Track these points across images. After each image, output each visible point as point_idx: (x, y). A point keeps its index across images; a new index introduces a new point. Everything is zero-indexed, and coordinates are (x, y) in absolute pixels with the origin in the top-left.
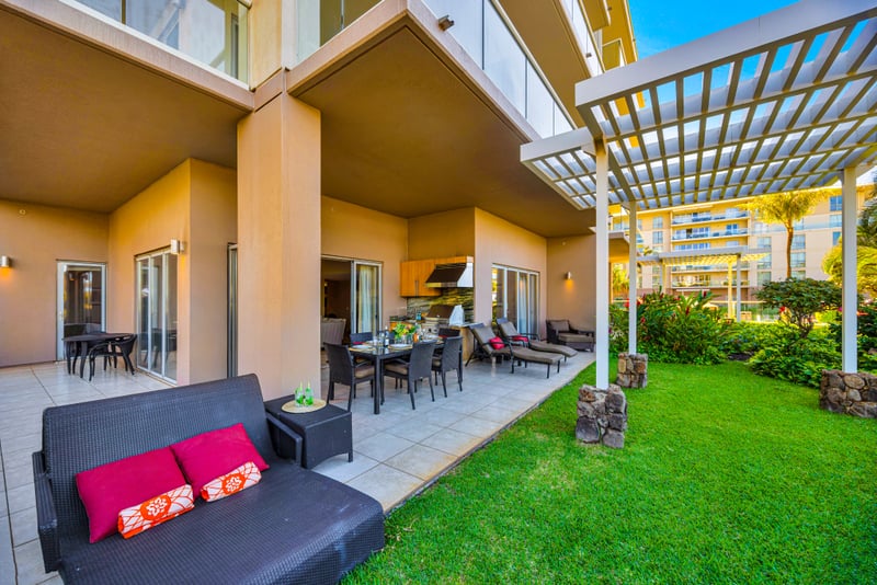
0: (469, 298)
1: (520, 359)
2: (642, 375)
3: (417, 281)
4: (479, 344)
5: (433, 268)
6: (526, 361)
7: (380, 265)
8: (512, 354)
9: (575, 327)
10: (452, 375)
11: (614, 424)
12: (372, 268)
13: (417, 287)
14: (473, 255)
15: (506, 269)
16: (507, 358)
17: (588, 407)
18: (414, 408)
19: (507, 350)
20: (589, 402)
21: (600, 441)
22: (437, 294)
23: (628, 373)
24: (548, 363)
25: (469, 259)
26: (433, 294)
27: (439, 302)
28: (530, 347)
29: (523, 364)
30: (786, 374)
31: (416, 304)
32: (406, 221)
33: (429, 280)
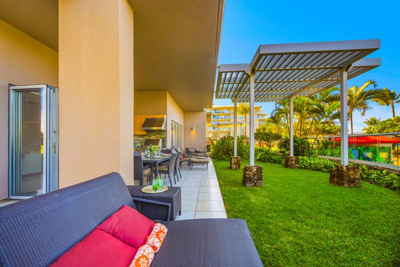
2: (240, 164)
5: (144, 120)
8: (191, 161)
9: (198, 150)
11: (260, 178)
15: (174, 123)
17: (251, 173)
20: (251, 171)
21: (255, 185)
22: (145, 134)
23: (235, 164)
25: (165, 116)
27: (146, 137)
30: (269, 161)
33: (143, 126)
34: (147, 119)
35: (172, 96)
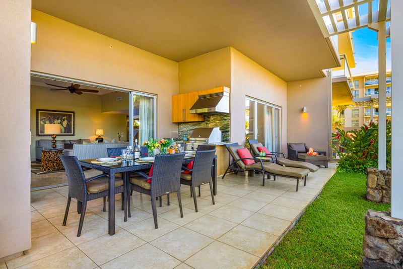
0: (226, 122)
1: (269, 173)
3: (184, 110)
4: (234, 160)
5: (196, 99)
6: (275, 175)
7: (155, 97)
8: (263, 168)
10: (206, 188)
12: (149, 98)
13: (185, 115)
14: (229, 87)
15: (256, 102)
16: (258, 172)
18: (156, 227)
19: (258, 165)
22: (200, 120)
23: (378, 187)
24: (297, 177)
25: (226, 89)
26: (197, 119)
27: (201, 126)
28: (277, 163)
29: (272, 177)
31: (185, 128)
32: (177, 64)
33: (195, 107)
34: (200, 97)
35: (239, 50)
